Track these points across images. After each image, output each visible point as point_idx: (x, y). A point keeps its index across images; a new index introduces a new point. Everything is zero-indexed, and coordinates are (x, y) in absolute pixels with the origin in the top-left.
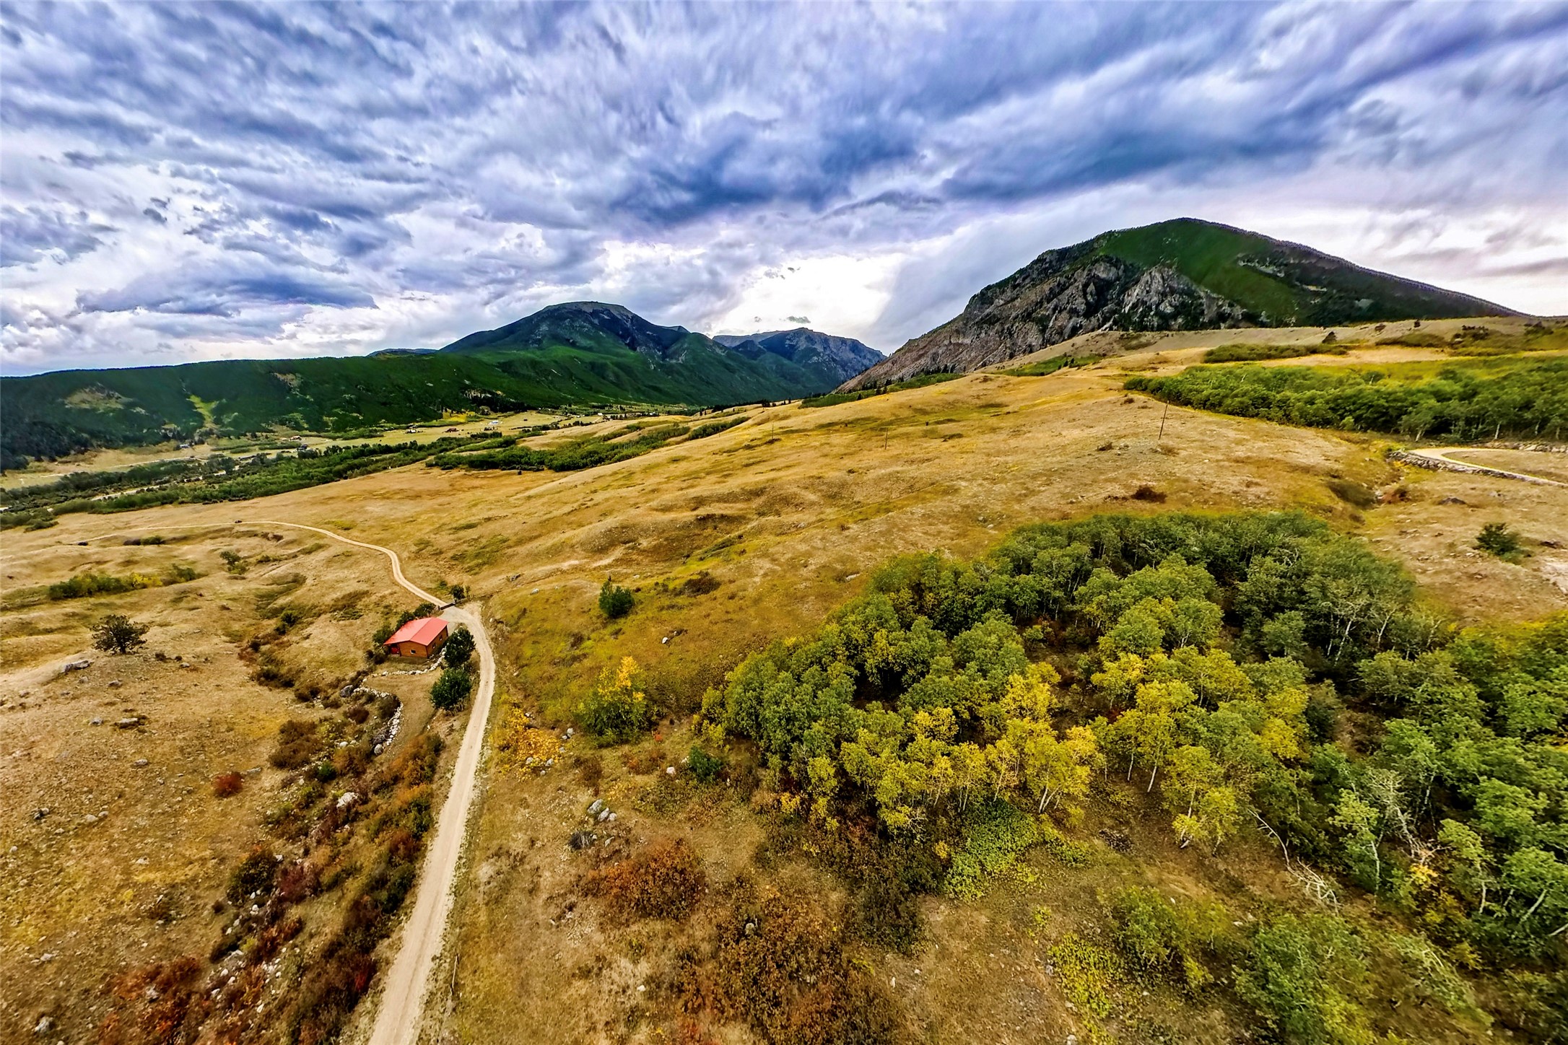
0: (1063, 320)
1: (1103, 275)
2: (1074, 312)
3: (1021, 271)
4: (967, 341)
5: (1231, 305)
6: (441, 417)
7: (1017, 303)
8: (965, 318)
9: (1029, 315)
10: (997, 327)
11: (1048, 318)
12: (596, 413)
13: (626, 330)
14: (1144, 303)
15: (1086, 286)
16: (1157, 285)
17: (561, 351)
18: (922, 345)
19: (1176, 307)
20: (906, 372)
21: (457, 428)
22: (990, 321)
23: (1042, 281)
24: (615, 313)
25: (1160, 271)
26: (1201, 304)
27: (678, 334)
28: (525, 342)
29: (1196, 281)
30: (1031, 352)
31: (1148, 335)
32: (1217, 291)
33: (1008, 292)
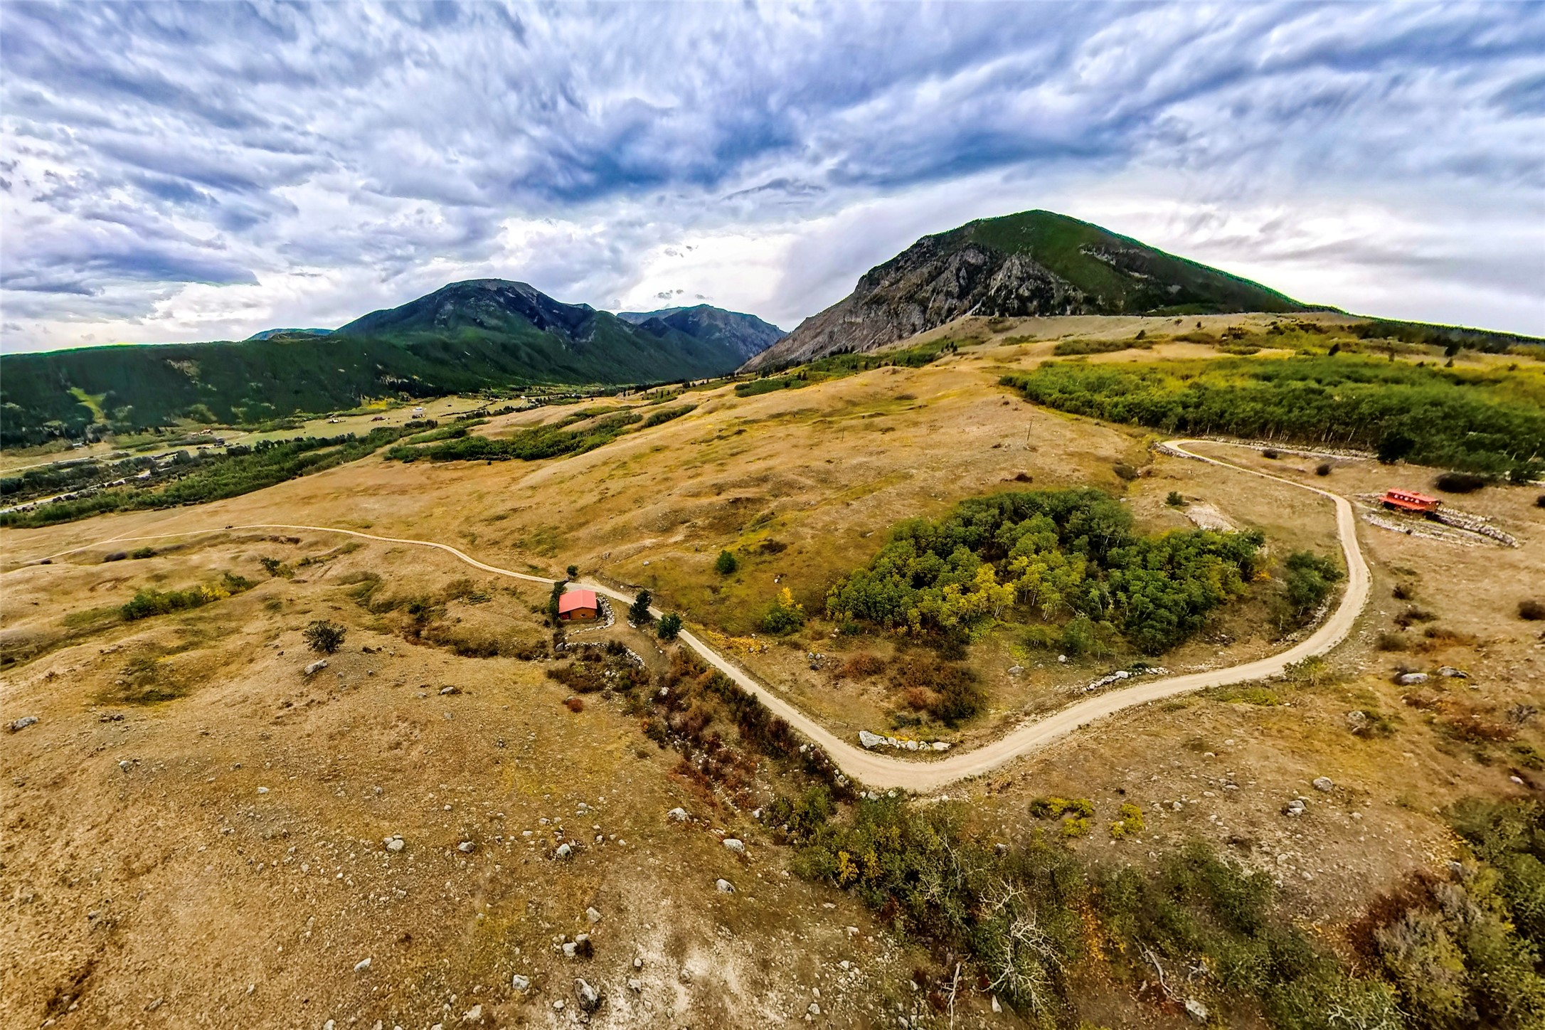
1: (973, 261)
2: (949, 294)
3: (903, 254)
4: (859, 320)
5: (1074, 290)
7: (901, 284)
8: (856, 297)
9: (912, 296)
10: (885, 307)
11: (928, 299)
13: (532, 308)
14: (1006, 287)
15: (959, 270)
16: (1016, 271)
17: (469, 332)
18: (818, 323)
19: (1031, 291)
20: (807, 348)
21: (385, 416)
22: (878, 301)
23: (922, 264)
24: (520, 291)
25: (1018, 259)
26: (1052, 289)
27: (584, 312)
28: (430, 322)
29: (1047, 267)
30: (914, 331)
31: (1011, 320)
32: (1063, 277)
33: (892, 275)
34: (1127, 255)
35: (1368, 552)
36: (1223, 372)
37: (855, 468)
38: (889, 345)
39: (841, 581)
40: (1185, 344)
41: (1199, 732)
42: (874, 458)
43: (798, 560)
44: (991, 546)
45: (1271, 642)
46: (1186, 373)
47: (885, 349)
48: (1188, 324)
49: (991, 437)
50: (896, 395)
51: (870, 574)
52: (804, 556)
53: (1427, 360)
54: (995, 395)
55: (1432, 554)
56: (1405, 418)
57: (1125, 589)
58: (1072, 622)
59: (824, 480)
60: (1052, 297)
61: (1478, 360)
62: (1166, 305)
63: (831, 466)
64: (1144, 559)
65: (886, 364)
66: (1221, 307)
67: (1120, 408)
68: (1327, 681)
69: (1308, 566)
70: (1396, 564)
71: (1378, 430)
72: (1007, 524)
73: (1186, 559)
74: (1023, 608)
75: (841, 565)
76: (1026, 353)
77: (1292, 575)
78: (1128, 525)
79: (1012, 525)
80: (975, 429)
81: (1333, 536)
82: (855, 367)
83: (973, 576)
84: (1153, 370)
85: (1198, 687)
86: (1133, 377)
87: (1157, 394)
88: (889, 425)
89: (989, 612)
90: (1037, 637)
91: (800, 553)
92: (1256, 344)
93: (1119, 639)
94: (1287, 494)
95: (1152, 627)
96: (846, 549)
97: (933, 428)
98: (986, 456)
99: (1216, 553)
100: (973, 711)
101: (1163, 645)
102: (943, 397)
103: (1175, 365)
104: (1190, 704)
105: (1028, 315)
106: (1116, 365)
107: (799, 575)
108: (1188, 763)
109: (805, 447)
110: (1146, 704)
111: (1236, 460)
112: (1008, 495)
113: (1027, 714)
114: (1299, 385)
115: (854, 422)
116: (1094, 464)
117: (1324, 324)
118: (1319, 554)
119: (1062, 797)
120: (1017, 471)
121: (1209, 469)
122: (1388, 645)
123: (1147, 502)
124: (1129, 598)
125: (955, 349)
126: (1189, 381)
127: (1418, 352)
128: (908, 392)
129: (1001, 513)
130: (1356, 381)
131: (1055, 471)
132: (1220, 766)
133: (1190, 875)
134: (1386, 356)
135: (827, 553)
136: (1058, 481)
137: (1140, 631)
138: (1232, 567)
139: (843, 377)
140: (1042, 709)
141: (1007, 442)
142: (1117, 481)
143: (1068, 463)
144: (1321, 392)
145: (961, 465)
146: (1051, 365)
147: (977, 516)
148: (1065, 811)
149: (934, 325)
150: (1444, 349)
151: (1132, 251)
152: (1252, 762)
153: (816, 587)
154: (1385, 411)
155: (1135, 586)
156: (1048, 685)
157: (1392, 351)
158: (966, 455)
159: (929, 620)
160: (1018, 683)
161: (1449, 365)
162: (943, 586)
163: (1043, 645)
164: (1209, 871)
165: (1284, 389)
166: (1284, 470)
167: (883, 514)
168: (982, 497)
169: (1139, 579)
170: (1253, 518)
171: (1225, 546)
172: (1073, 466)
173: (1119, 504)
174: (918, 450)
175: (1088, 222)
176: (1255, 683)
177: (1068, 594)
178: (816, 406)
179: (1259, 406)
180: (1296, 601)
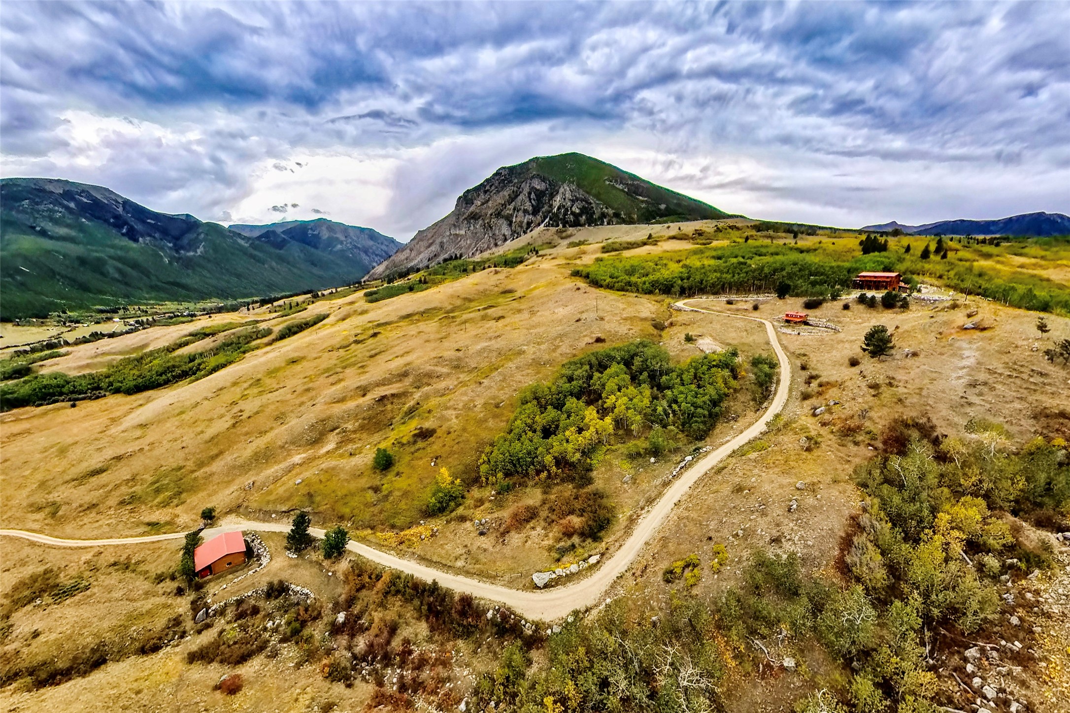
0: (520, 217)
1: (538, 187)
2: (526, 212)
5: (606, 208)
7: (490, 204)
8: (457, 214)
9: (499, 213)
10: (481, 222)
11: (512, 215)
14: (564, 206)
15: (530, 193)
16: (568, 195)
18: (430, 235)
19: (580, 209)
22: (474, 217)
23: (502, 189)
25: (568, 186)
26: (592, 207)
29: (588, 193)
30: (505, 240)
31: (571, 230)
32: (599, 200)
33: (482, 196)
34: (633, 185)
35: (785, 348)
36: (697, 256)
37: (480, 352)
38: (489, 251)
39: (488, 449)
40: (674, 241)
41: (737, 480)
42: (493, 342)
43: (448, 440)
44: (590, 393)
45: (756, 412)
46: (678, 258)
47: (486, 255)
48: (674, 228)
49: (573, 314)
50: (501, 290)
51: (509, 437)
52: (453, 436)
53: (787, 241)
54: (570, 284)
55: (811, 343)
56: (784, 273)
57: (676, 402)
58: (652, 433)
59: (458, 366)
60: (594, 213)
61: (807, 240)
62: (661, 217)
63: (460, 354)
64: (682, 380)
65: (489, 267)
66: (689, 217)
67: (647, 285)
68: (786, 425)
69: (761, 363)
70: (798, 352)
71: (774, 282)
72: (597, 375)
73: (703, 373)
74: (621, 432)
75: (485, 435)
76: (584, 253)
77: (756, 370)
78: (668, 360)
79: (600, 375)
80: (561, 309)
81: (768, 343)
82: (465, 270)
83: (583, 419)
84: (661, 258)
85: (729, 452)
86: (651, 264)
87: (664, 274)
88: (500, 314)
89: (599, 442)
90: (634, 450)
91: (449, 433)
92: (710, 239)
93: (680, 436)
94: (742, 324)
95: (696, 422)
96: (486, 421)
97: (533, 313)
98: (572, 328)
99: (717, 366)
100: (608, 521)
101: (704, 431)
102: (535, 288)
103: (672, 254)
104: (729, 464)
105: (581, 226)
106: (640, 257)
107: (451, 453)
108: (738, 502)
109: (436, 340)
110: (706, 473)
111: (714, 308)
112: (593, 354)
113: (642, 509)
114: (734, 260)
115: (472, 315)
116: (640, 323)
117: (739, 225)
118: (765, 355)
119: (679, 560)
120: (595, 336)
121: (702, 316)
122: (806, 397)
123: (674, 342)
124: (679, 406)
125: (537, 252)
126: (681, 264)
127: (782, 238)
128: (509, 287)
129: (591, 368)
130: (760, 255)
131: (618, 332)
132: (753, 497)
133: (759, 575)
134: (769, 241)
135: (471, 428)
136: (621, 338)
137: (690, 427)
138: (726, 373)
139: (457, 279)
140: (650, 501)
141: (584, 316)
142: (655, 332)
143: (625, 325)
144: (745, 264)
145: (557, 337)
146: (601, 260)
147: (576, 373)
148: (684, 569)
149: (519, 235)
150: (792, 235)
151: (635, 183)
152: (767, 487)
153: (468, 459)
154: (775, 270)
155: (681, 398)
156: (649, 482)
157: (772, 238)
158: (559, 329)
159: (561, 461)
160: (631, 488)
161: (796, 243)
162: (564, 431)
163: (639, 454)
164: (767, 567)
165: (728, 264)
166: (738, 310)
167: (510, 386)
168: (576, 359)
169: (682, 393)
170: (730, 341)
171: (720, 361)
172: (628, 327)
173: (659, 347)
174: (525, 331)
175: (607, 162)
176: (755, 439)
177: (645, 414)
178: (439, 305)
179: (718, 275)
180: (761, 385)
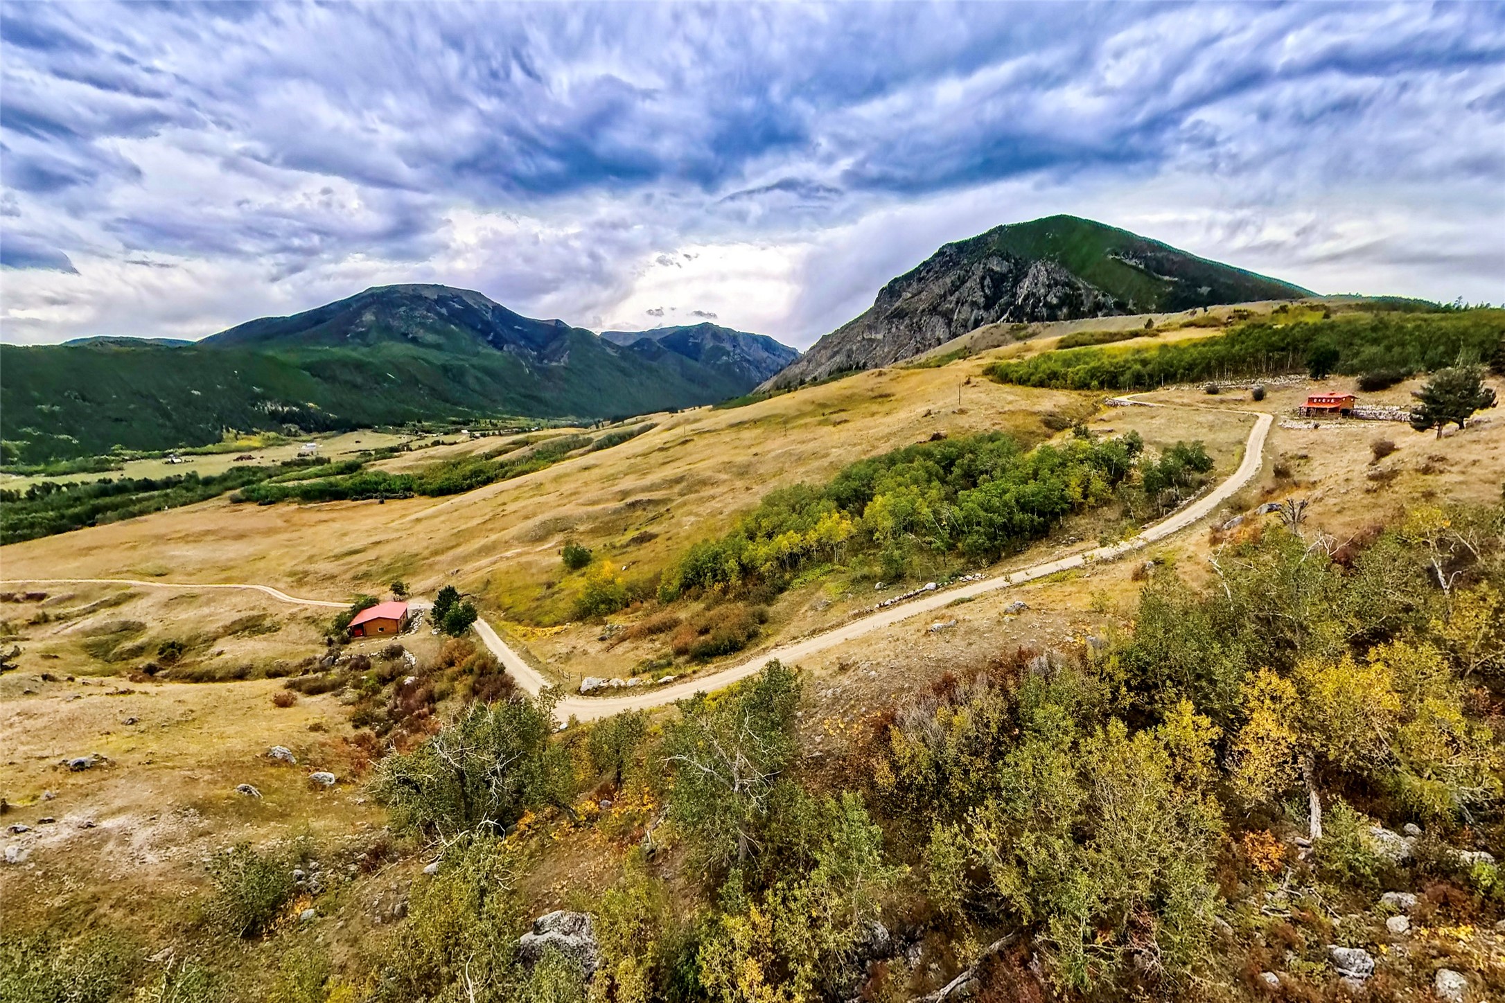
0: (964, 313)
1: (997, 269)
2: (974, 305)
3: (925, 264)
4: (880, 336)
5: (1104, 295)
6: (220, 440)
7: (923, 295)
8: (876, 312)
9: (935, 308)
10: (907, 321)
11: (953, 311)
12: (458, 431)
13: (487, 323)
14: (1034, 295)
15: (983, 278)
16: (1043, 278)
17: (399, 349)
18: (835, 342)
19: (1060, 298)
20: (822, 370)
21: (253, 454)
22: (899, 314)
23: (944, 274)
24: (471, 302)
25: (1044, 264)
26: (1081, 295)
27: (557, 330)
28: (341, 337)
29: (1076, 274)
32: (1092, 283)
33: (915, 285)
34: (1155, 259)
60: (1082, 303)
105: (1057, 320)
149: (957, 336)
151: (1161, 255)
175: (1113, 226)
